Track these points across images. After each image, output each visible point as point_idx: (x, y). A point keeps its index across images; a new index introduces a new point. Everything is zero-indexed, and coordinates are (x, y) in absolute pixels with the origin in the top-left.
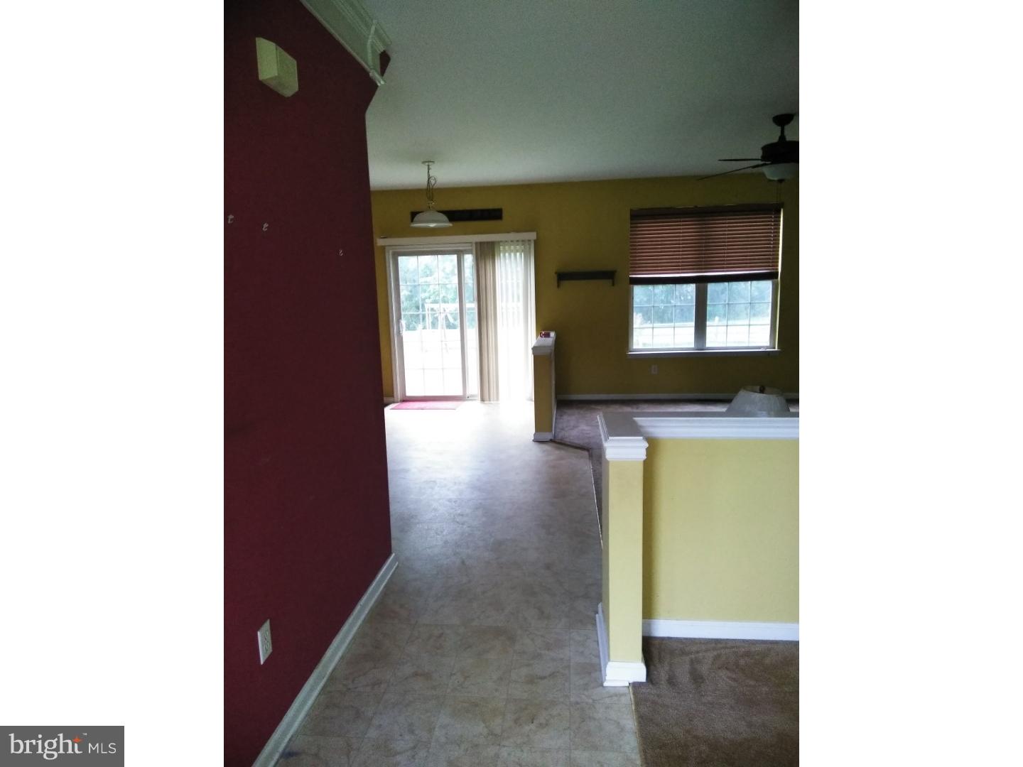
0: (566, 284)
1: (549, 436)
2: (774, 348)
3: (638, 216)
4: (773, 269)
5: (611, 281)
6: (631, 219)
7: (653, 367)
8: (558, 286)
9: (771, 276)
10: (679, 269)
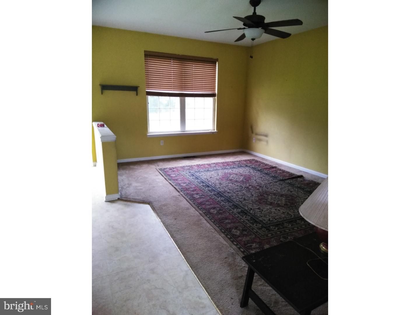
0: (107, 92)
1: (117, 196)
2: (214, 130)
3: (149, 55)
4: (214, 92)
5: (135, 92)
6: (145, 57)
7: (161, 141)
8: (102, 93)
9: (213, 95)
10: (172, 89)
